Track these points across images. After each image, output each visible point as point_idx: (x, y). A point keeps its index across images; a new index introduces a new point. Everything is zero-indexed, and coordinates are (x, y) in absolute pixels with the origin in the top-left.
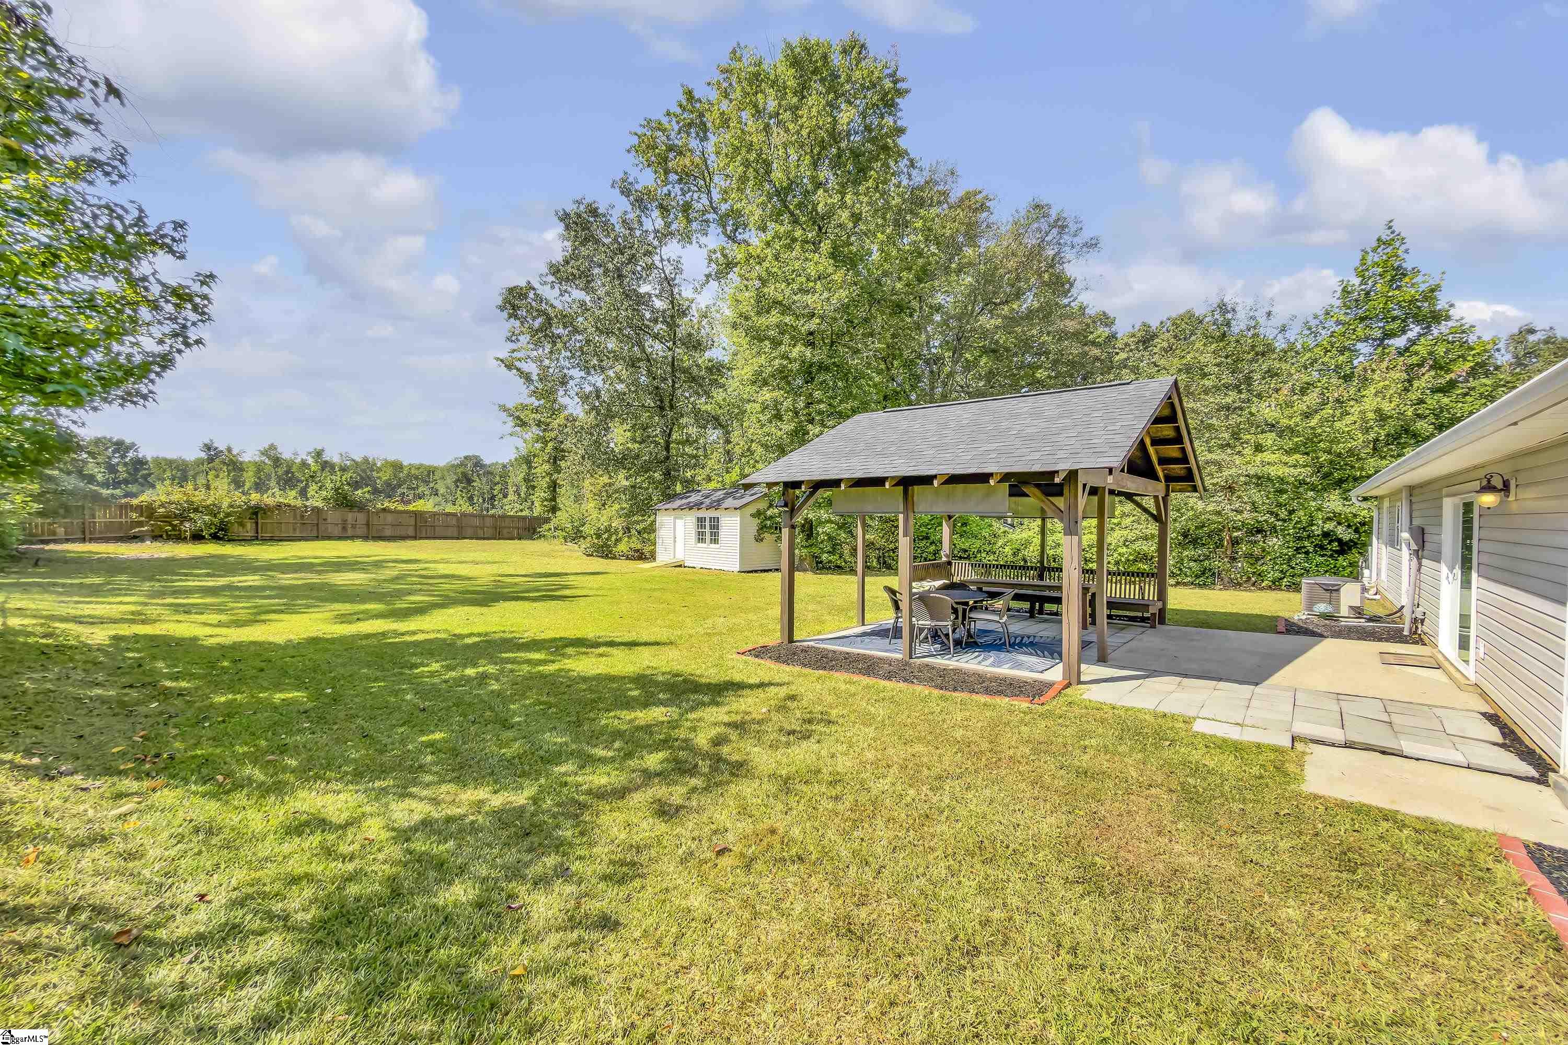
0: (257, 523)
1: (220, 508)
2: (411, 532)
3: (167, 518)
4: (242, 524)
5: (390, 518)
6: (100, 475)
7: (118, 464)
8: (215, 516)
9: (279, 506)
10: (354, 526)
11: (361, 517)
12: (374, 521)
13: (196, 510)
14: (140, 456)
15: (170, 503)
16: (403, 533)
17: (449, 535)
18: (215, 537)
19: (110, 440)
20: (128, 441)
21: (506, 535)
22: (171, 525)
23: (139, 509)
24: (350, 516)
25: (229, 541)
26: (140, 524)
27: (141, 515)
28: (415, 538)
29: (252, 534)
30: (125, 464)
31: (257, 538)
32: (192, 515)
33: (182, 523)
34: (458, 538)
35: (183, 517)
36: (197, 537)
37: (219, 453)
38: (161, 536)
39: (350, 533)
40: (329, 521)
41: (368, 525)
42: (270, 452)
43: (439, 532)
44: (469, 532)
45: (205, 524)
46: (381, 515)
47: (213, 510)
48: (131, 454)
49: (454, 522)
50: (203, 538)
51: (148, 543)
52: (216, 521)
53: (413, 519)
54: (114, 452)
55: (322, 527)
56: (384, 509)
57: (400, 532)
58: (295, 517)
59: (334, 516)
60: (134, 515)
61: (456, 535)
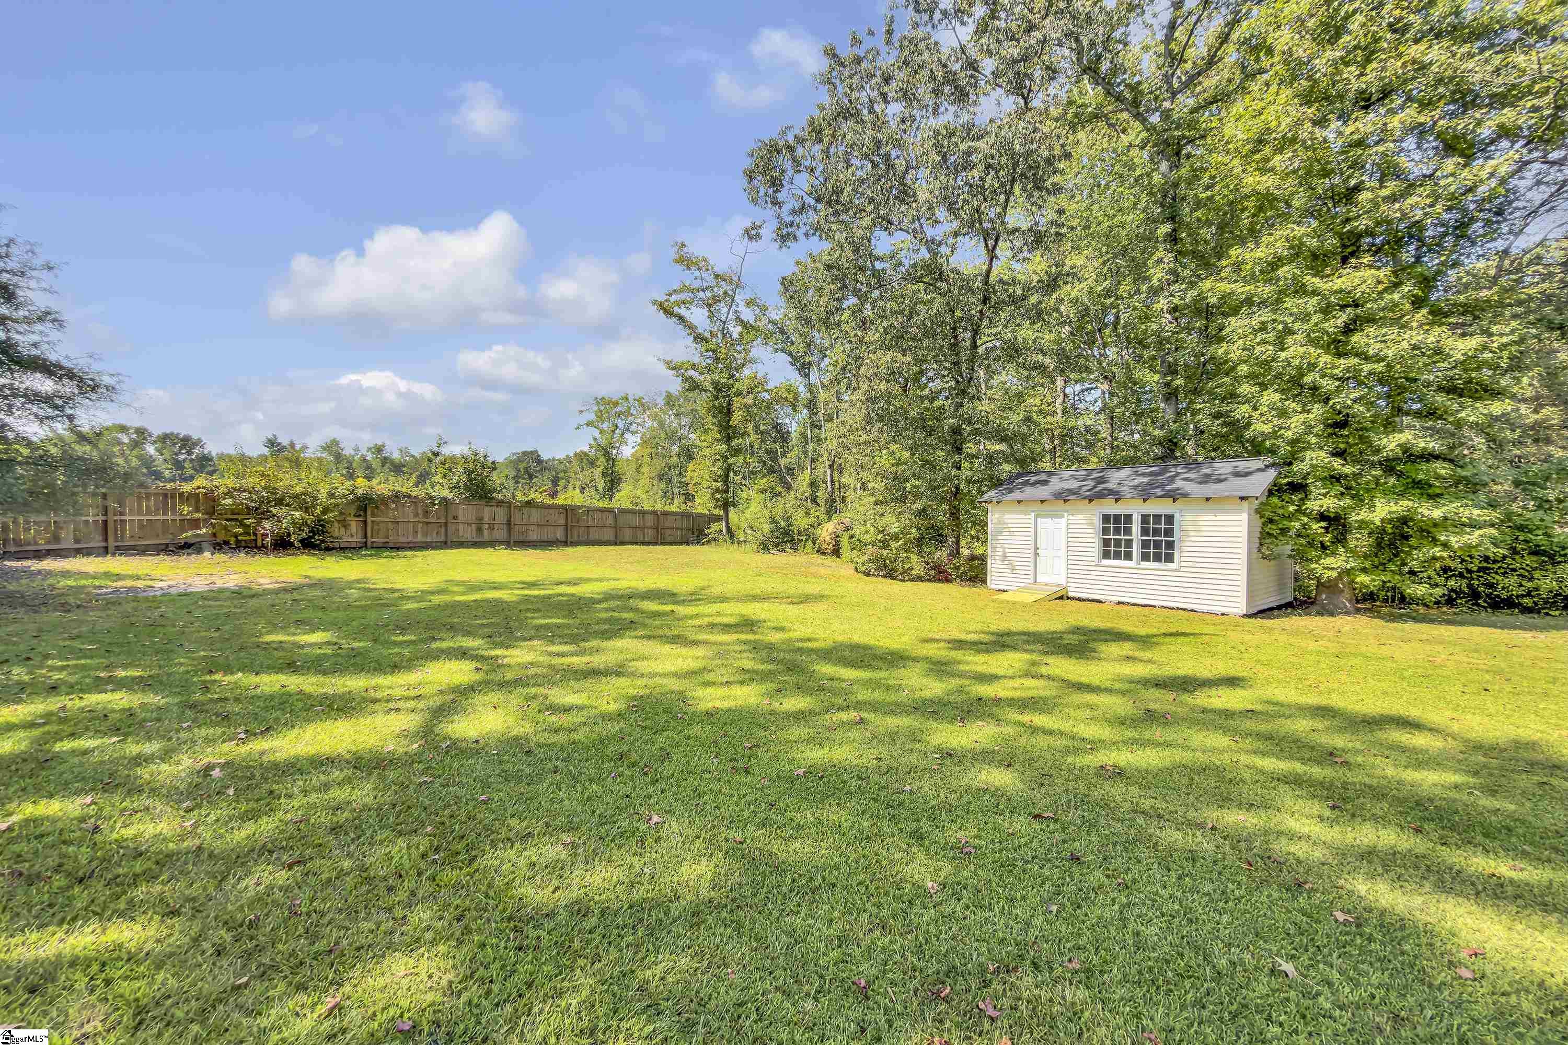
0: (365, 522)
1: (316, 498)
2: (560, 534)
3: (235, 515)
4: (345, 525)
5: (535, 515)
6: (167, 472)
7: (184, 460)
8: (307, 510)
9: (396, 496)
10: (491, 527)
11: (501, 513)
12: (517, 519)
13: (280, 502)
14: (206, 452)
15: (242, 490)
16: (551, 537)
17: (606, 538)
18: (308, 545)
19: (177, 436)
20: (195, 437)
21: (669, 539)
22: (242, 525)
23: (192, 498)
24: (487, 512)
25: (328, 549)
26: (195, 524)
27: (197, 510)
28: (566, 543)
29: (357, 539)
30: (192, 460)
31: (365, 546)
32: (274, 511)
33: (259, 523)
34: (616, 544)
35: (261, 513)
36: (282, 545)
37: (282, 449)
38: (226, 543)
39: (486, 535)
40: (461, 519)
41: (509, 523)
42: (332, 447)
43: (594, 536)
44: (627, 534)
45: (294, 523)
46: (525, 510)
47: (304, 502)
48: (196, 451)
49: (610, 521)
50: (292, 545)
51: (207, 554)
52: (310, 519)
53: (563, 516)
54: (181, 448)
55: (451, 528)
56: (528, 503)
57: (548, 534)
58: (416, 515)
59: (466, 512)
60: (186, 509)
61: (612, 539)
